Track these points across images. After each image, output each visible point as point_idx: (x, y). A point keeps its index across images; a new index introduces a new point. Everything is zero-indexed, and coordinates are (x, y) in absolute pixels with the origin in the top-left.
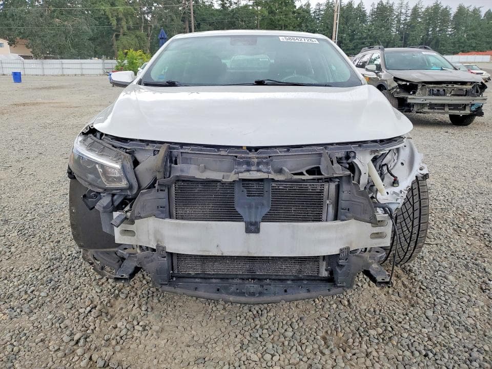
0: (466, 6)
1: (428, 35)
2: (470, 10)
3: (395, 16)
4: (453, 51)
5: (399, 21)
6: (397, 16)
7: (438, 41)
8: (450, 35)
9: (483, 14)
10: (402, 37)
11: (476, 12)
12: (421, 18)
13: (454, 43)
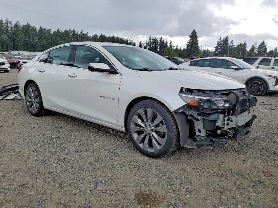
0: (43, 28)
1: (26, 40)
2: (46, 30)
3: (4, 28)
4: (41, 50)
5: (7, 31)
6: (6, 28)
7: (32, 45)
8: (38, 42)
9: (52, 33)
10: (11, 40)
11: (49, 31)
12: (21, 31)
13: (41, 46)
